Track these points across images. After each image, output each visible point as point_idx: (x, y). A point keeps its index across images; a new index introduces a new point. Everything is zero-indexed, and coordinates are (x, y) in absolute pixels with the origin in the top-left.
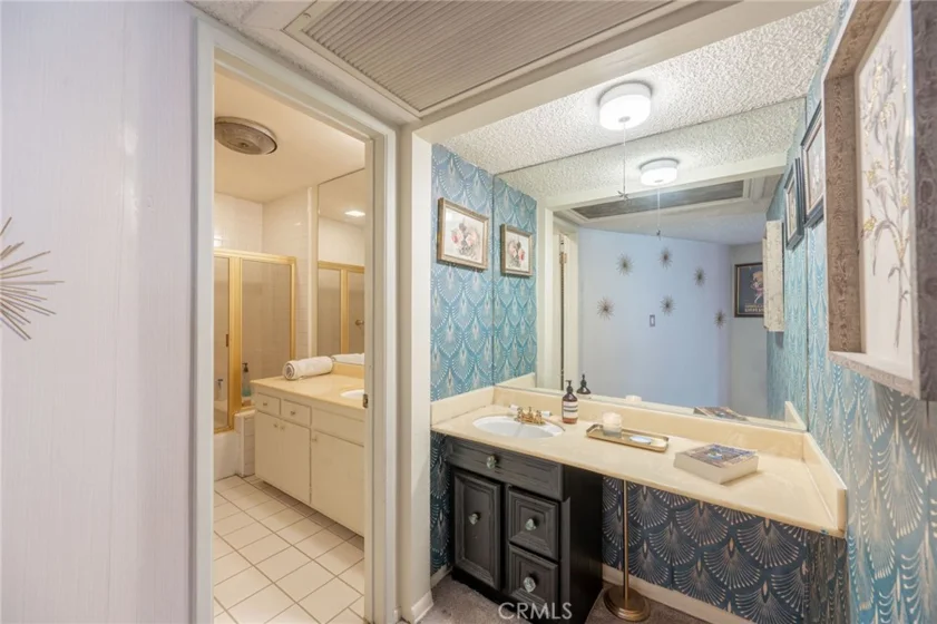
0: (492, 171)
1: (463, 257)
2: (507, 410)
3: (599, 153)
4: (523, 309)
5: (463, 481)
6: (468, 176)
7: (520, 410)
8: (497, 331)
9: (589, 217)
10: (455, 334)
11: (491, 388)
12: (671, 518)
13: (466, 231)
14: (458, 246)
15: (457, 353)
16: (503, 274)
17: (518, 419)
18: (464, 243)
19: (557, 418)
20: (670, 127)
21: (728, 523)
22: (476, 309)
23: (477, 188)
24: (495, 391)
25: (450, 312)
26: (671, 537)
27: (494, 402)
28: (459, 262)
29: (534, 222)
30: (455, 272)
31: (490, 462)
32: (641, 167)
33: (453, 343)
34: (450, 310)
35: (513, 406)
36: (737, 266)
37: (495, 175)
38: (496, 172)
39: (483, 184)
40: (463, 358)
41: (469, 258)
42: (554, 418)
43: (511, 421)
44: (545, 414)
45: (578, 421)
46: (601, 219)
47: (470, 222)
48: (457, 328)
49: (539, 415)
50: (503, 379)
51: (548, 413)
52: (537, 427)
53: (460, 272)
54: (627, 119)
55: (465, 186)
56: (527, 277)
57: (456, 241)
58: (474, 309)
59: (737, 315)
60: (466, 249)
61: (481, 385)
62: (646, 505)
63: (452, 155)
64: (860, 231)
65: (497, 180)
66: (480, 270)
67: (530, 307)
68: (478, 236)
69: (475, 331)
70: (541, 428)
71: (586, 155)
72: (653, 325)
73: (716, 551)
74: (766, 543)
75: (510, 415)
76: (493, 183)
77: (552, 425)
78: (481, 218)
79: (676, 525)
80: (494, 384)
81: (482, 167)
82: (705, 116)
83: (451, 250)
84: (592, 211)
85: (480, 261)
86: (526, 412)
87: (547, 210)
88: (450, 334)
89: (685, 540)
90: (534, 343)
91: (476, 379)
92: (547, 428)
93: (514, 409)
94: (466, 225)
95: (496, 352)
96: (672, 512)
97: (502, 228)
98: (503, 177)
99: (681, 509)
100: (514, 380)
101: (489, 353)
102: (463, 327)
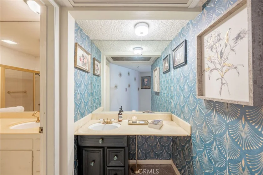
0: (91, 38)
1: (83, 67)
2: (99, 121)
3: (127, 41)
4: (98, 86)
5: (86, 150)
6: (84, 37)
7: (104, 120)
8: (92, 93)
9: (114, 60)
10: (80, 96)
11: (91, 114)
12: (146, 141)
13: (84, 57)
14: (81, 63)
15: (81, 103)
16: (94, 74)
17: (103, 123)
18: (83, 62)
19: (116, 121)
20: (146, 39)
21: (158, 138)
22: (86, 87)
23: (87, 42)
24: (92, 115)
25: (79, 88)
26: (146, 146)
27: (92, 119)
28: (82, 68)
29: (101, 59)
30: (80, 72)
31: (100, 141)
32: (134, 49)
33: (79, 99)
34: (79, 87)
35: (101, 119)
36: (142, 77)
37: (92, 40)
38: (93, 39)
39: (88, 42)
40: (83, 104)
41: (85, 68)
42: (115, 121)
43: (101, 124)
44: (113, 120)
45: (123, 121)
46: (117, 61)
47: (85, 54)
48: (81, 94)
49: (111, 120)
50: (94, 110)
51: (114, 119)
52: (109, 125)
53: (82, 72)
54: (142, 33)
55: (83, 41)
56: (99, 76)
57: (81, 61)
58: (86, 86)
59: (141, 88)
60: (84, 64)
61: (88, 113)
62: (140, 140)
63: (79, 27)
64: (203, 70)
65: (92, 42)
66: (88, 72)
67: (100, 86)
68: (87, 60)
69: (86, 94)
70: (112, 124)
71: (123, 41)
72: (126, 91)
73: (155, 146)
74: (165, 141)
75: (100, 122)
76: (91, 43)
77: (115, 123)
78: (88, 54)
79: (147, 143)
80: (91, 113)
81: (89, 36)
82: (154, 39)
83: (79, 64)
84: (115, 59)
85: (88, 69)
86: (106, 120)
87: (104, 56)
88: (79, 96)
89: (149, 146)
90: (101, 97)
91: (86, 112)
92: (114, 124)
93: (102, 120)
94: (84, 55)
95: (92, 101)
96: (146, 139)
97: (94, 59)
98: (94, 42)
99: (148, 138)
100: (96, 110)
101: (90, 102)
102: (83, 93)
